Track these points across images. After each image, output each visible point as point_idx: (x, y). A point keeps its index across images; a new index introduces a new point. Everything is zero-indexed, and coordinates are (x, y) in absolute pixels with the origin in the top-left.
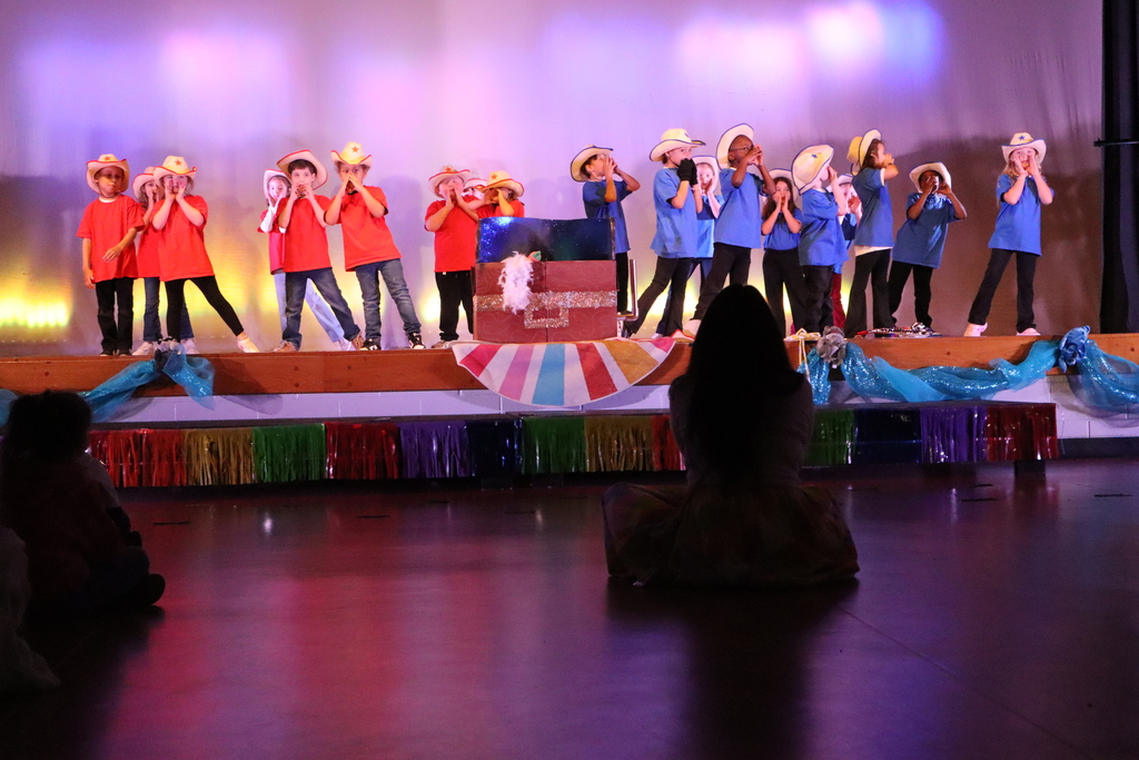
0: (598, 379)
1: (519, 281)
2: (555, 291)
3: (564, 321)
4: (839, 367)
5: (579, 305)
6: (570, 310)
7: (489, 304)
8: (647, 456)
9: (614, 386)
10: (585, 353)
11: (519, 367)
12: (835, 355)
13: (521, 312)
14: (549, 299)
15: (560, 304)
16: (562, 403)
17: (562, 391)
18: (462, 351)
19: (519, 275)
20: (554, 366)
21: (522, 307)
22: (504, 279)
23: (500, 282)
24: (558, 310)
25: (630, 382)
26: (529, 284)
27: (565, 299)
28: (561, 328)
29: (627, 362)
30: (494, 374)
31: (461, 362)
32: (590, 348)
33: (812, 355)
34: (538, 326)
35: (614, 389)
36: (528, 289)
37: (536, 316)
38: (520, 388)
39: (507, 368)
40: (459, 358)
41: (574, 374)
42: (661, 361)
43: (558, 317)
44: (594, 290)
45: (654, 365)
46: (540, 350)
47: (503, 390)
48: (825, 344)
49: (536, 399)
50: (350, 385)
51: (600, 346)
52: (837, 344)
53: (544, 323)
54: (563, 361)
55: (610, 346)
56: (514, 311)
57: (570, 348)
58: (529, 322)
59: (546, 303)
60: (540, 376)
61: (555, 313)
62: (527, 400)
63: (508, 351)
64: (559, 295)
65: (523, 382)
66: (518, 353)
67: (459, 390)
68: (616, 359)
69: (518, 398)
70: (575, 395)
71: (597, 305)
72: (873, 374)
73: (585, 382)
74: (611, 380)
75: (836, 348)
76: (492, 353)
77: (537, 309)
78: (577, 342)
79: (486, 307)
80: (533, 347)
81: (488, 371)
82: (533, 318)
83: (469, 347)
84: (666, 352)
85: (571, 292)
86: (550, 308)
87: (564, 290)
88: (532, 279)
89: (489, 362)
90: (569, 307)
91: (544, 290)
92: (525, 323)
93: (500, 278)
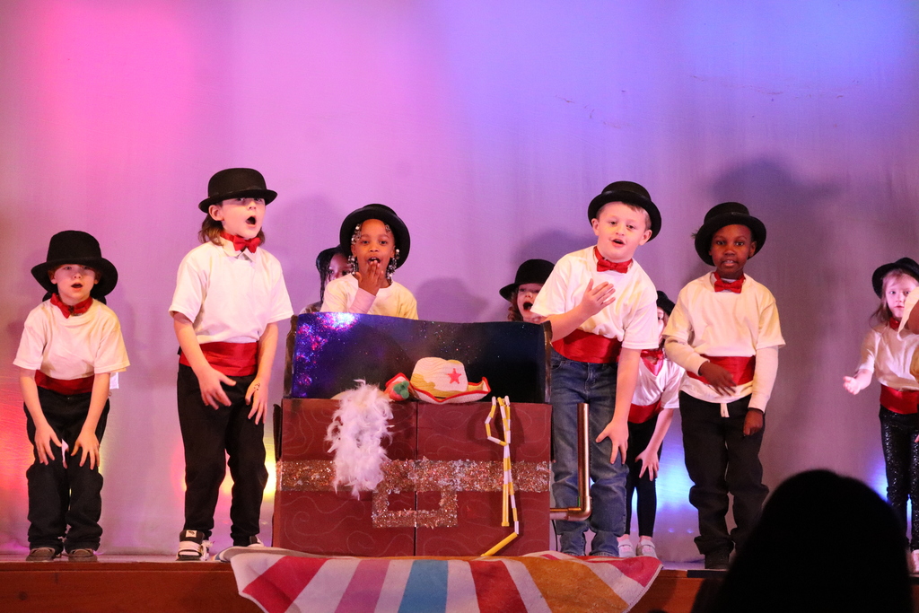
1: (366, 437)
2: (434, 458)
3: (448, 514)
5: (478, 487)
6: (462, 495)
7: (305, 478)
10: (485, 579)
13: (368, 496)
14: (423, 473)
15: (443, 482)
18: (249, 568)
19: (365, 425)
20: (425, 603)
21: (371, 485)
22: (336, 430)
23: (329, 437)
24: (437, 495)
26: (384, 442)
27: (451, 475)
28: (441, 529)
29: (566, 600)
31: (246, 591)
34: (398, 524)
36: (381, 451)
37: (396, 503)
39: (337, 601)
40: (242, 582)
43: (437, 507)
46: (400, 569)
51: (515, 568)
53: (412, 517)
54: (444, 594)
55: (534, 567)
56: (355, 492)
57: (458, 570)
58: (381, 516)
59: (415, 478)
61: (431, 499)
63: (339, 570)
64: (440, 467)
66: (358, 576)
68: (545, 596)
76: (307, 574)
77: (397, 492)
78: (470, 558)
79: (300, 482)
80: (387, 564)
81: (297, 608)
82: (390, 508)
83: (266, 562)
84: (644, 585)
85: (464, 460)
86: (423, 490)
87: (450, 456)
88: (390, 434)
89: (300, 590)
90: (459, 488)
91: (413, 455)
92: (374, 516)
93: (330, 429)
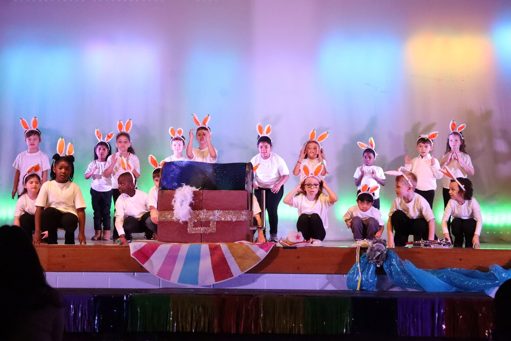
0: (220, 268)
1: (184, 202)
2: (208, 210)
3: (212, 228)
4: (382, 266)
5: (223, 219)
6: (217, 222)
7: (166, 217)
8: (210, 324)
9: (232, 273)
10: (214, 250)
11: (171, 258)
12: (378, 258)
13: (186, 223)
14: (203, 215)
15: (211, 218)
16: (197, 284)
17: (197, 275)
19: (184, 199)
20: (193, 258)
21: (187, 219)
22: (175, 201)
23: (173, 203)
24: (209, 222)
25: (242, 270)
26: (191, 205)
27: (214, 215)
28: (211, 234)
29: (240, 257)
30: (155, 263)
31: (135, 254)
32: (218, 248)
33: (364, 257)
34: (197, 232)
35: (231, 275)
36: (189, 208)
37: (195, 225)
38: (171, 272)
39: (163, 259)
40: (132, 251)
41: (206, 264)
42: (262, 258)
43: (209, 226)
44: (233, 209)
45: (258, 260)
46: (185, 248)
47: (160, 273)
48: (371, 250)
49: (180, 280)
50: (64, 267)
51: (224, 246)
52: (379, 251)
53: (201, 230)
54: (200, 255)
55: (230, 248)
56: (181, 221)
57: (205, 247)
58: (190, 229)
59: (201, 217)
60: (184, 265)
61: (207, 224)
62: (175, 280)
63: (164, 248)
64: (210, 212)
65: (173, 268)
66: (171, 250)
67: (134, 272)
68: (233, 256)
69: (169, 279)
70: (206, 278)
71: (234, 220)
72: (404, 272)
73: (212, 270)
74: (230, 269)
75: (379, 253)
76: (154, 249)
77: (196, 221)
78: (210, 243)
79: (164, 218)
80: (181, 246)
81: (151, 261)
82: (194, 227)
83: (141, 245)
84: (267, 252)
85: (218, 210)
86: (204, 221)
87: (213, 209)
88: (193, 202)
89: (152, 254)
90: (217, 220)
91: (201, 209)
92: (188, 229)
93: (173, 200)
